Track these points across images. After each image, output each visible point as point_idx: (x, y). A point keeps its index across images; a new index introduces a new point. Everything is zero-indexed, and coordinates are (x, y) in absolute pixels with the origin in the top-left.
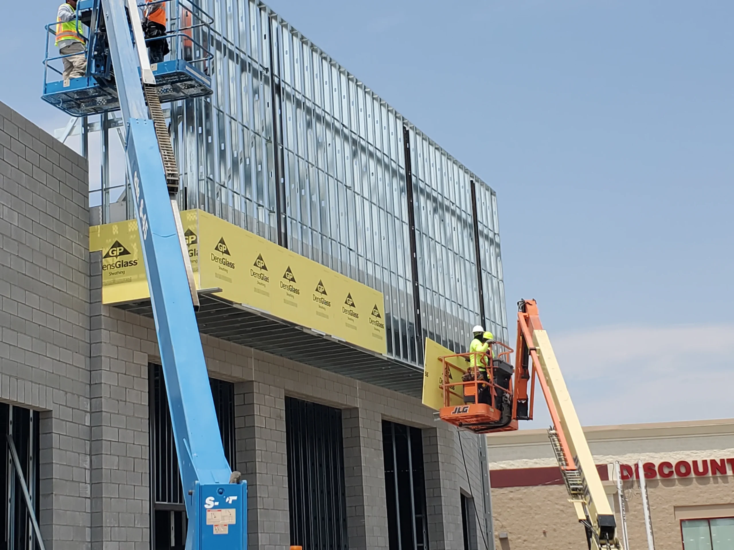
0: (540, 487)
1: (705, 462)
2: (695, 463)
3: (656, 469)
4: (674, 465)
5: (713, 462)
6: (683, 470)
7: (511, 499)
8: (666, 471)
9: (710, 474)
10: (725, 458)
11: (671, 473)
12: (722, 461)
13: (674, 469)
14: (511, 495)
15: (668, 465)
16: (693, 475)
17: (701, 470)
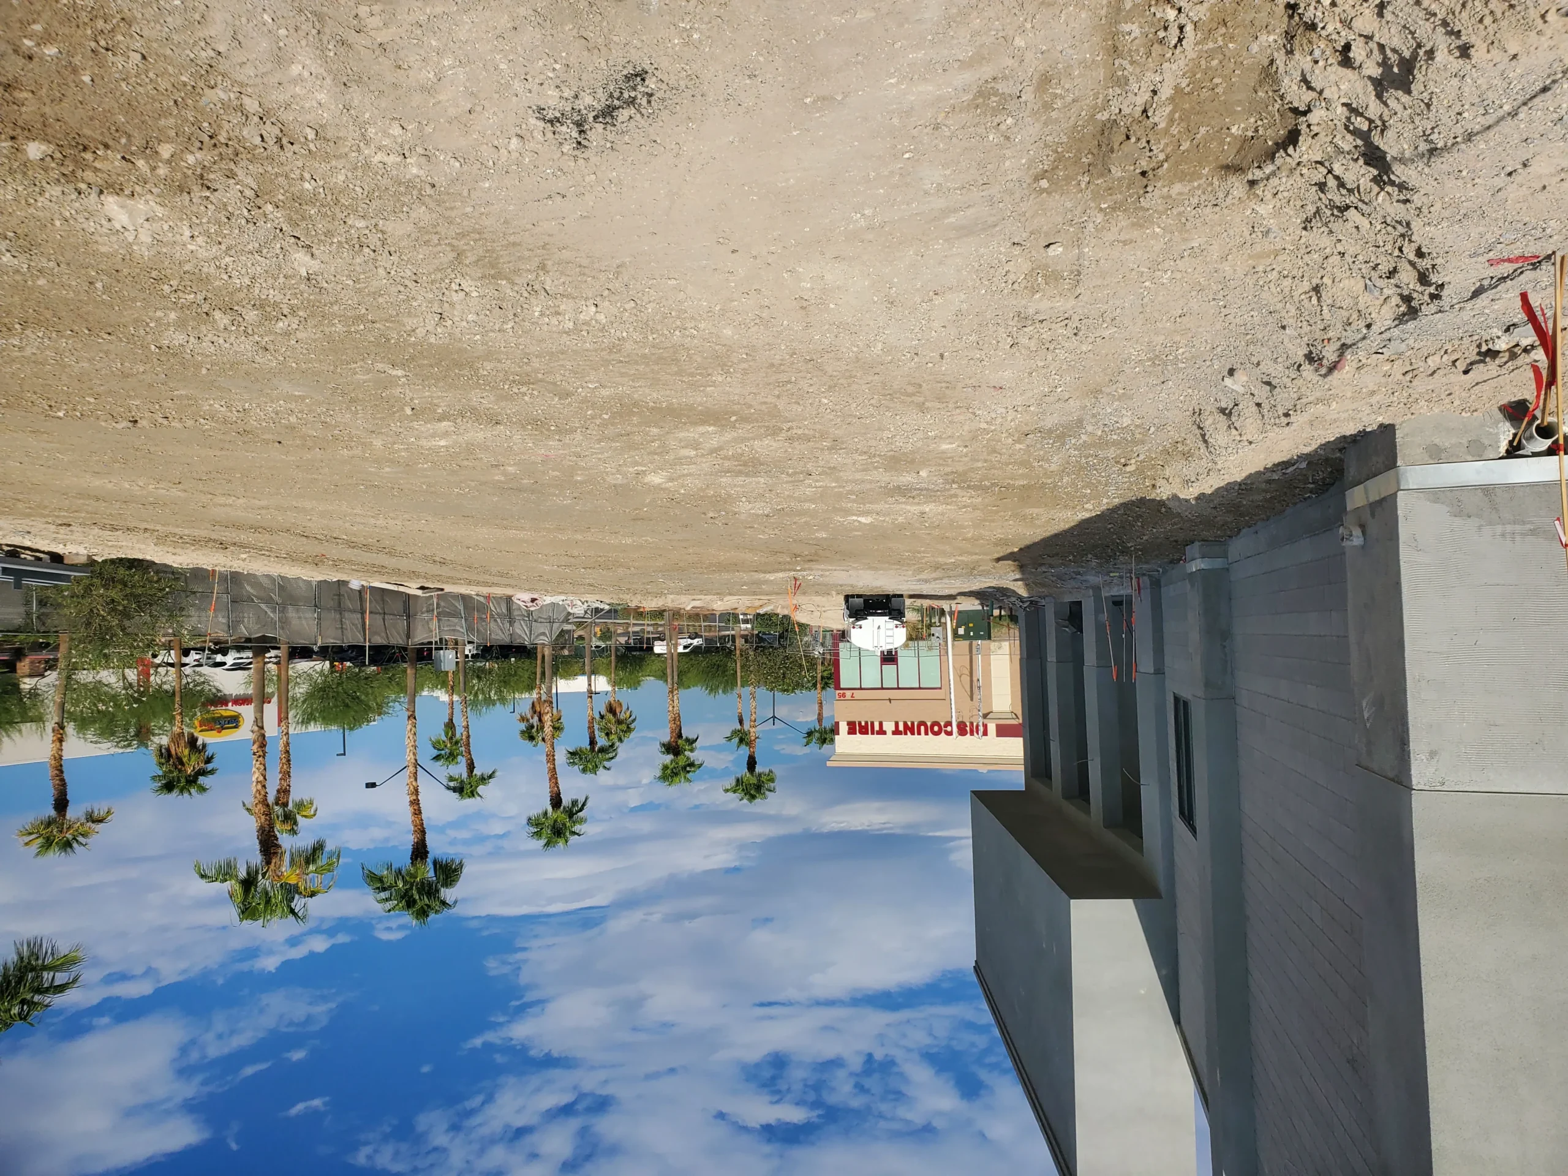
1: (919, 734)
2: (926, 733)
4: (943, 733)
5: (913, 733)
6: (936, 729)
9: (916, 724)
10: (903, 736)
11: (945, 727)
12: (906, 734)
13: (943, 729)
15: (947, 733)
16: (929, 724)
17: (922, 728)
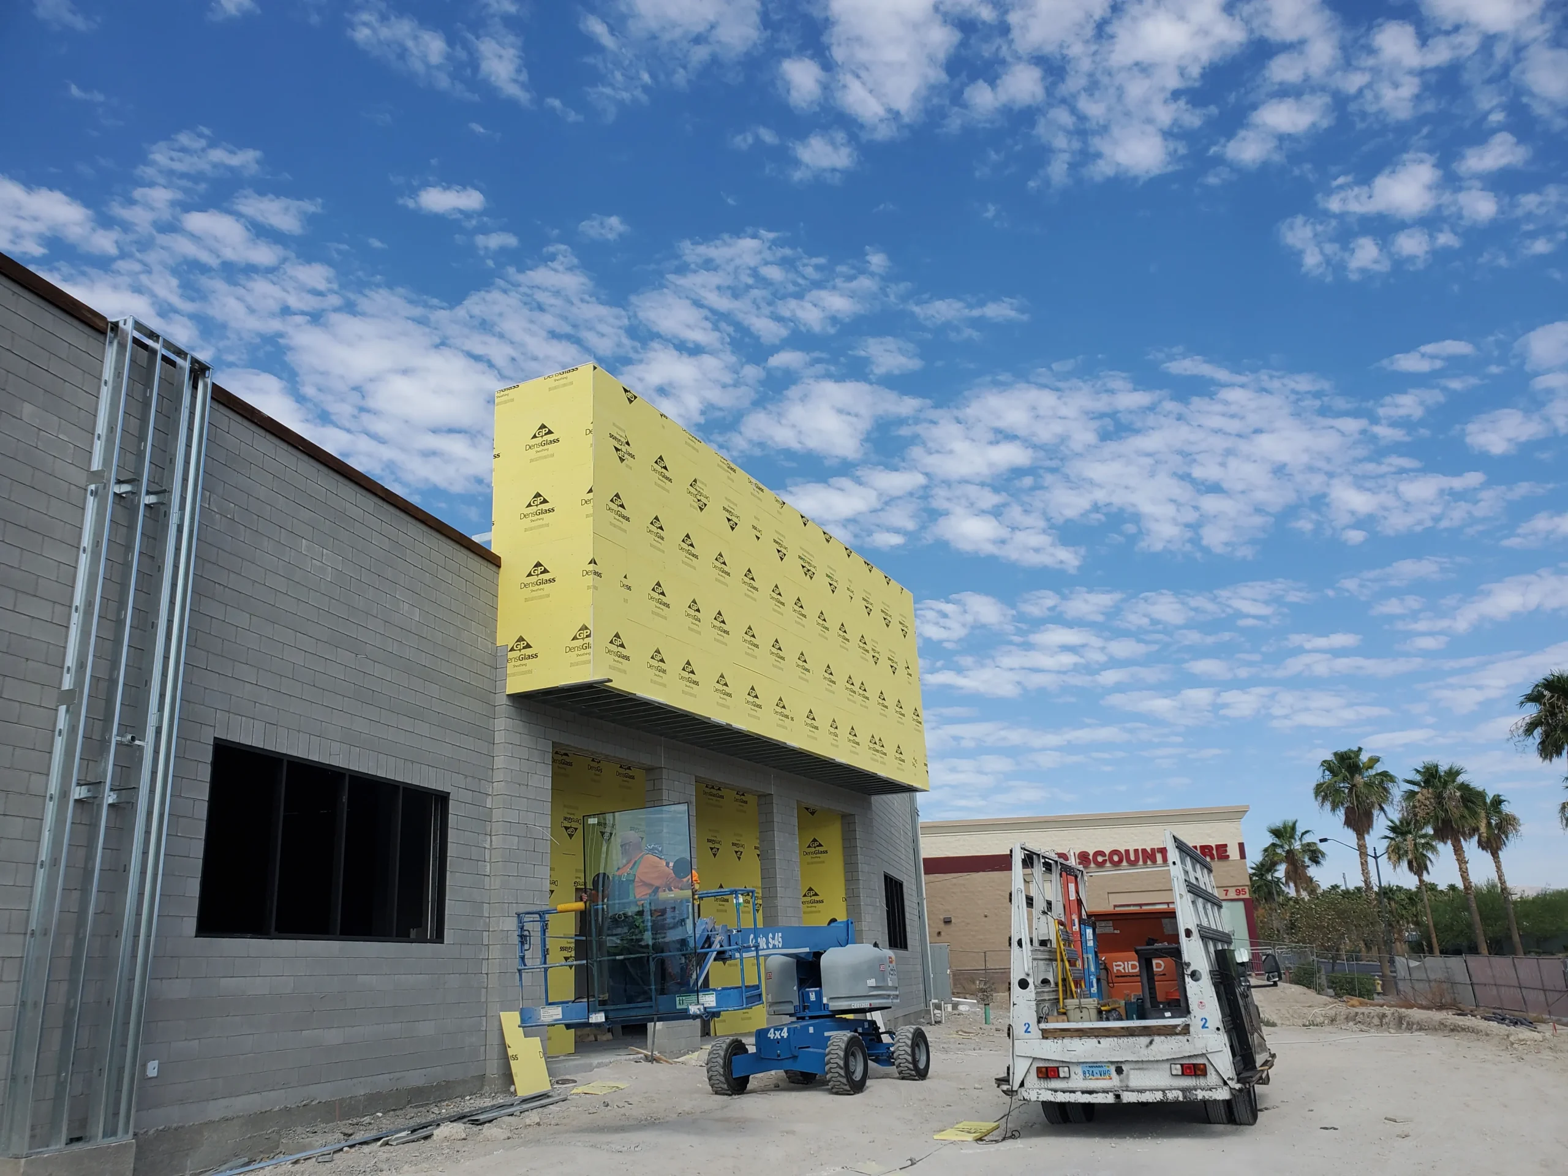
0: (981, 874)
1: (1136, 851)
2: (1127, 851)
3: (1091, 857)
4: (1107, 853)
5: (1144, 851)
6: (1116, 858)
7: (955, 884)
8: (1100, 859)
9: (1141, 862)
10: (1156, 847)
11: (1105, 861)
12: (1153, 850)
13: (1107, 858)
14: (954, 881)
15: (1102, 853)
16: (1125, 863)
17: (1132, 858)
